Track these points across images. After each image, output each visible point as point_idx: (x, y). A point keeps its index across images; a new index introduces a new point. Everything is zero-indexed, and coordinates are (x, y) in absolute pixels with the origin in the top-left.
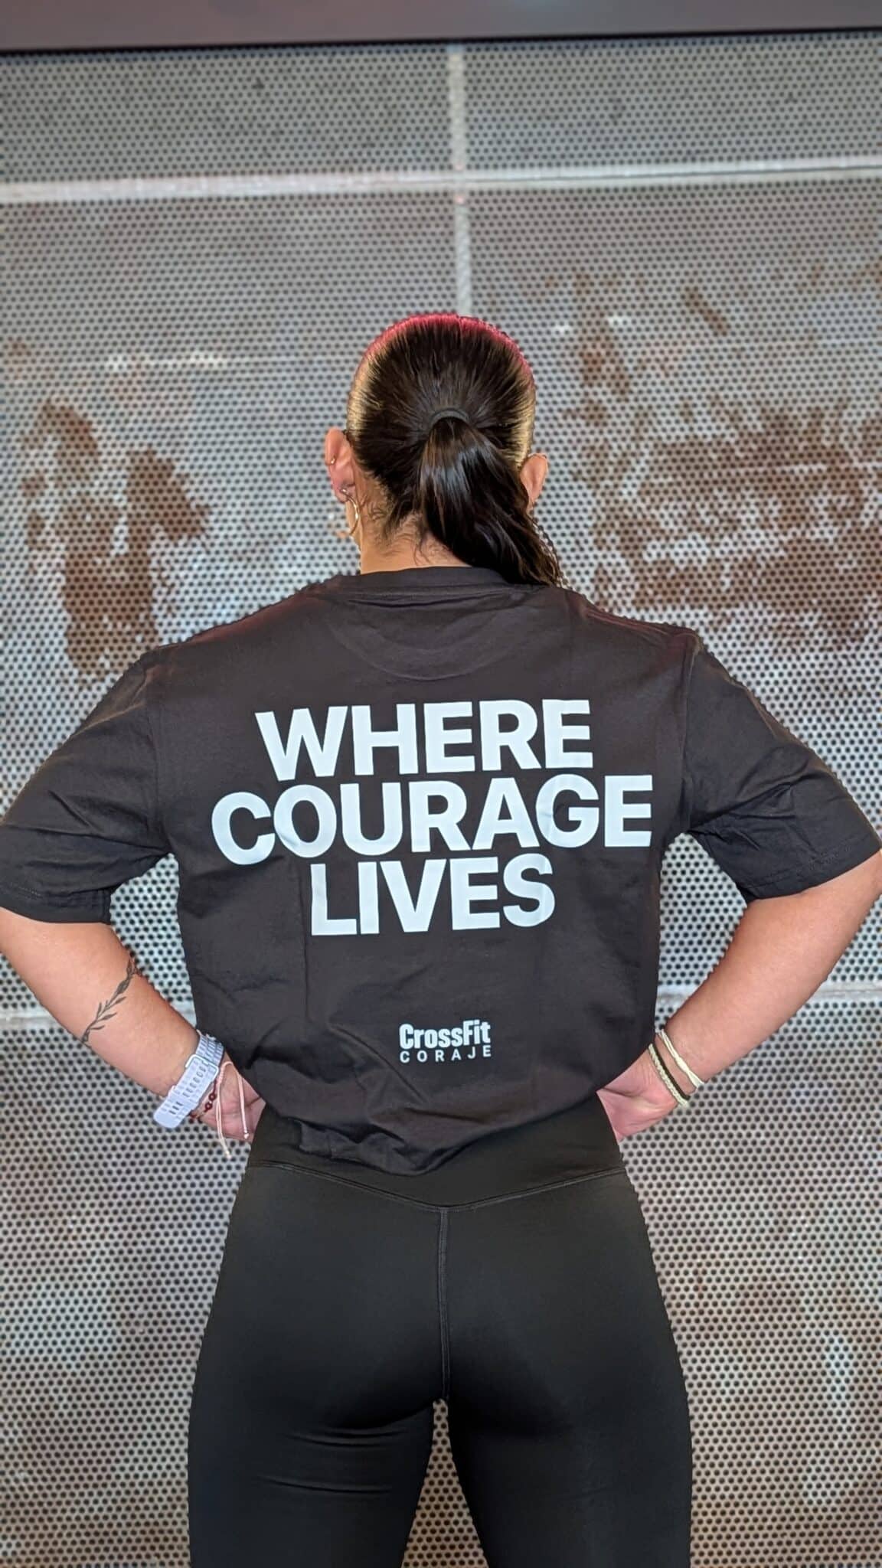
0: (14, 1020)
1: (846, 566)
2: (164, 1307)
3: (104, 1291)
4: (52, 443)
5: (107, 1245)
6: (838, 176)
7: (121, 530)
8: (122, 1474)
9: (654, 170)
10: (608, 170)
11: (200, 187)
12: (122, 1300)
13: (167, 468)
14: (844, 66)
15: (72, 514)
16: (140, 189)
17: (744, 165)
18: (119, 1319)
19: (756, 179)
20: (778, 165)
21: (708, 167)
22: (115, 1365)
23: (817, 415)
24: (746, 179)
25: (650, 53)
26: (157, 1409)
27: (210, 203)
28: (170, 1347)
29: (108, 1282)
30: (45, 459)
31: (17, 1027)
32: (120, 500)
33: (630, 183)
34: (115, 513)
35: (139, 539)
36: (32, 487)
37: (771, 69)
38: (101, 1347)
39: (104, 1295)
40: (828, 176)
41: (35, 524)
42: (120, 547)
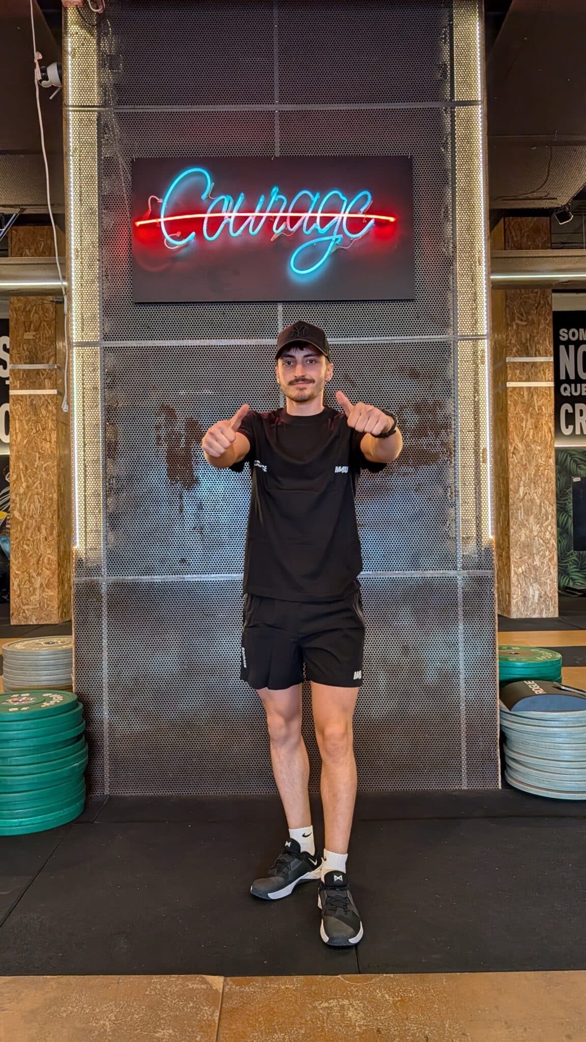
0: (151, 579)
2: (192, 660)
3: (176, 656)
4: (164, 416)
5: (177, 643)
6: (389, 342)
7: (183, 440)
8: (180, 707)
11: (207, 342)
12: (181, 658)
13: (197, 423)
15: (169, 435)
16: (190, 343)
17: (362, 339)
18: (180, 663)
19: (365, 343)
20: (371, 339)
21: (351, 339)
22: (178, 676)
25: (335, 306)
27: (209, 347)
28: (194, 671)
29: (177, 653)
30: (162, 419)
31: (152, 581)
32: (183, 432)
34: (181, 436)
35: (188, 443)
36: (158, 428)
38: (174, 671)
40: (385, 342)
41: (159, 438)
42: (183, 445)
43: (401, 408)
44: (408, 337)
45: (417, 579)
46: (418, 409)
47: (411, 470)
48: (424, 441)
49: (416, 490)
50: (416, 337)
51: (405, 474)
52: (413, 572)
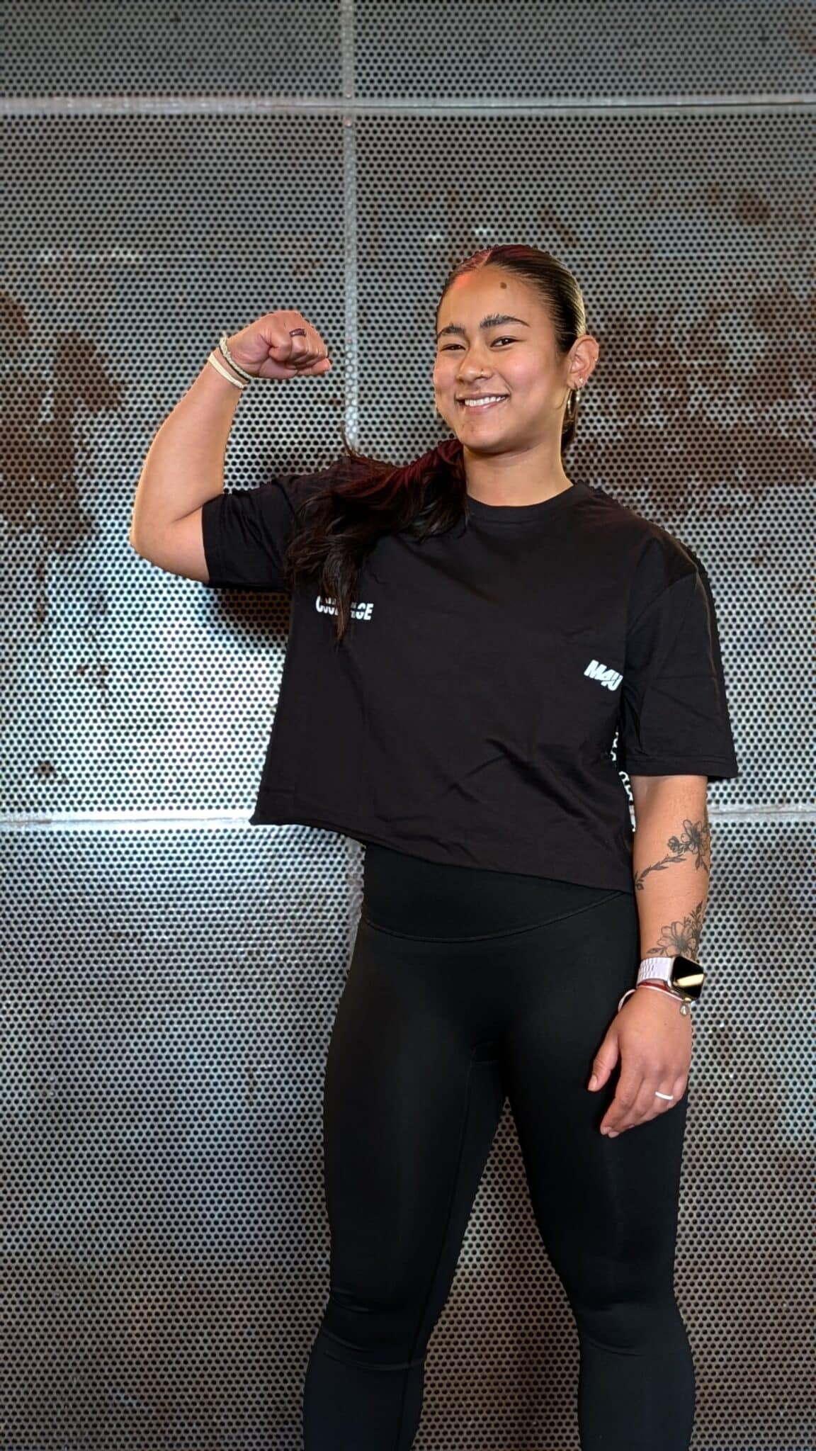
1: (674, 449)
2: (72, 1073)
3: (21, 1058)
5: (24, 1019)
6: (675, 112)
7: (48, 400)
8: (33, 1217)
9: (517, 102)
10: (477, 102)
11: (124, 106)
12: (36, 1067)
13: (89, 348)
14: (682, 18)
16: (71, 105)
17: (595, 101)
18: (33, 1082)
19: (604, 113)
20: (623, 101)
21: (563, 101)
22: (29, 1122)
23: (652, 318)
24: (595, 113)
26: (65, 1161)
27: (132, 119)
28: (76, 1107)
29: (24, 1051)
32: (47, 375)
33: (495, 113)
34: (43, 386)
35: (63, 410)
37: (620, 18)
38: (16, 1107)
39: (20, 1062)
40: (666, 112)
42: (46, 416)
43: (714, 313)
44: (734, 99)
45: (757, 831)
46: (763, 314)
47: (742, 498)
48: (781, 410)
49: (757, 561)
50: (756, 98)
51: (724, 510)
52: (746, 806)
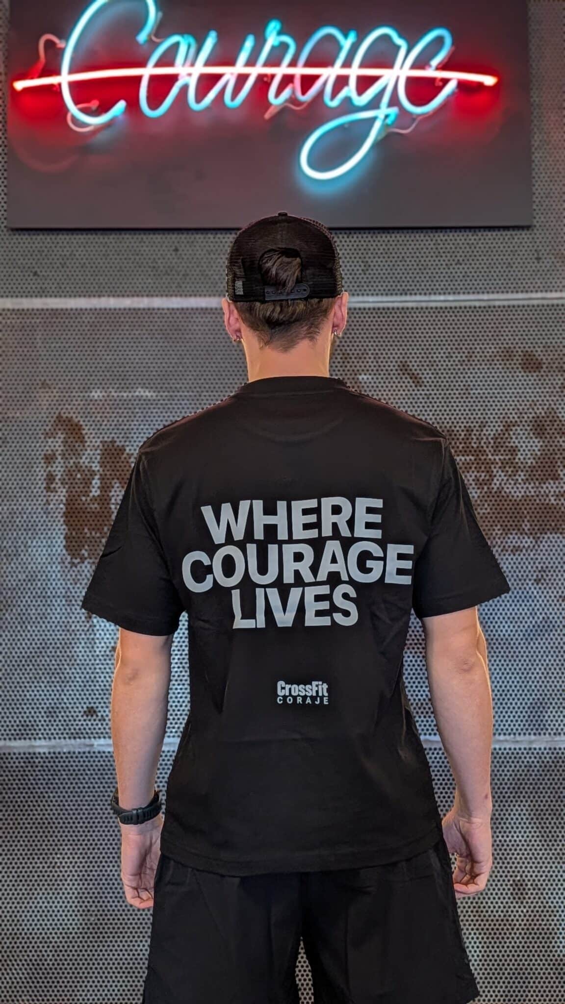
0: (30, 747)
1: (484, 511)
2: (106, 906)
3: (74, 897)
4: (61, 436)
5: (76, 871)
6: (483, 304)
7: (96, 482)
8: (81, 998)
9: (385, 299)
10: (360, 298)
11: (143, 303)
12: (83, 902)
13: (122, 450)
14: (487, 246)
15: (70, 473)
16: (112, 303)
17: (433, 298)
18: (81, 912)
19: (439, 305)
20: (451, 298)
21: (414, 298)
22: (78, 937)
23: (469, 430)
24: (433, 305)
25: (384, 237)
26: (101, 962)
27: (149, 311)
28: (109, 928)
29: (76, 892)
30: (57, 444)
31: (31, 751)
32: (96, 467)
33: (371, 305)
34: (93, 474)
35: (105, 488)
36: (49, 459)
37: (448, 247)
38: (71, 927)
39: (74, 899)
40: (477, 304)
41: (50, 478)
42: (95, 492)
43: (508, 427)
44: (520, 296)
45: (540, 753)
46: (539, 428)
47: (528, 541)
48: (551, 487)
49: (537, 581)
50: (534, 295)
51: (516, 550)
52: (533, 737)
